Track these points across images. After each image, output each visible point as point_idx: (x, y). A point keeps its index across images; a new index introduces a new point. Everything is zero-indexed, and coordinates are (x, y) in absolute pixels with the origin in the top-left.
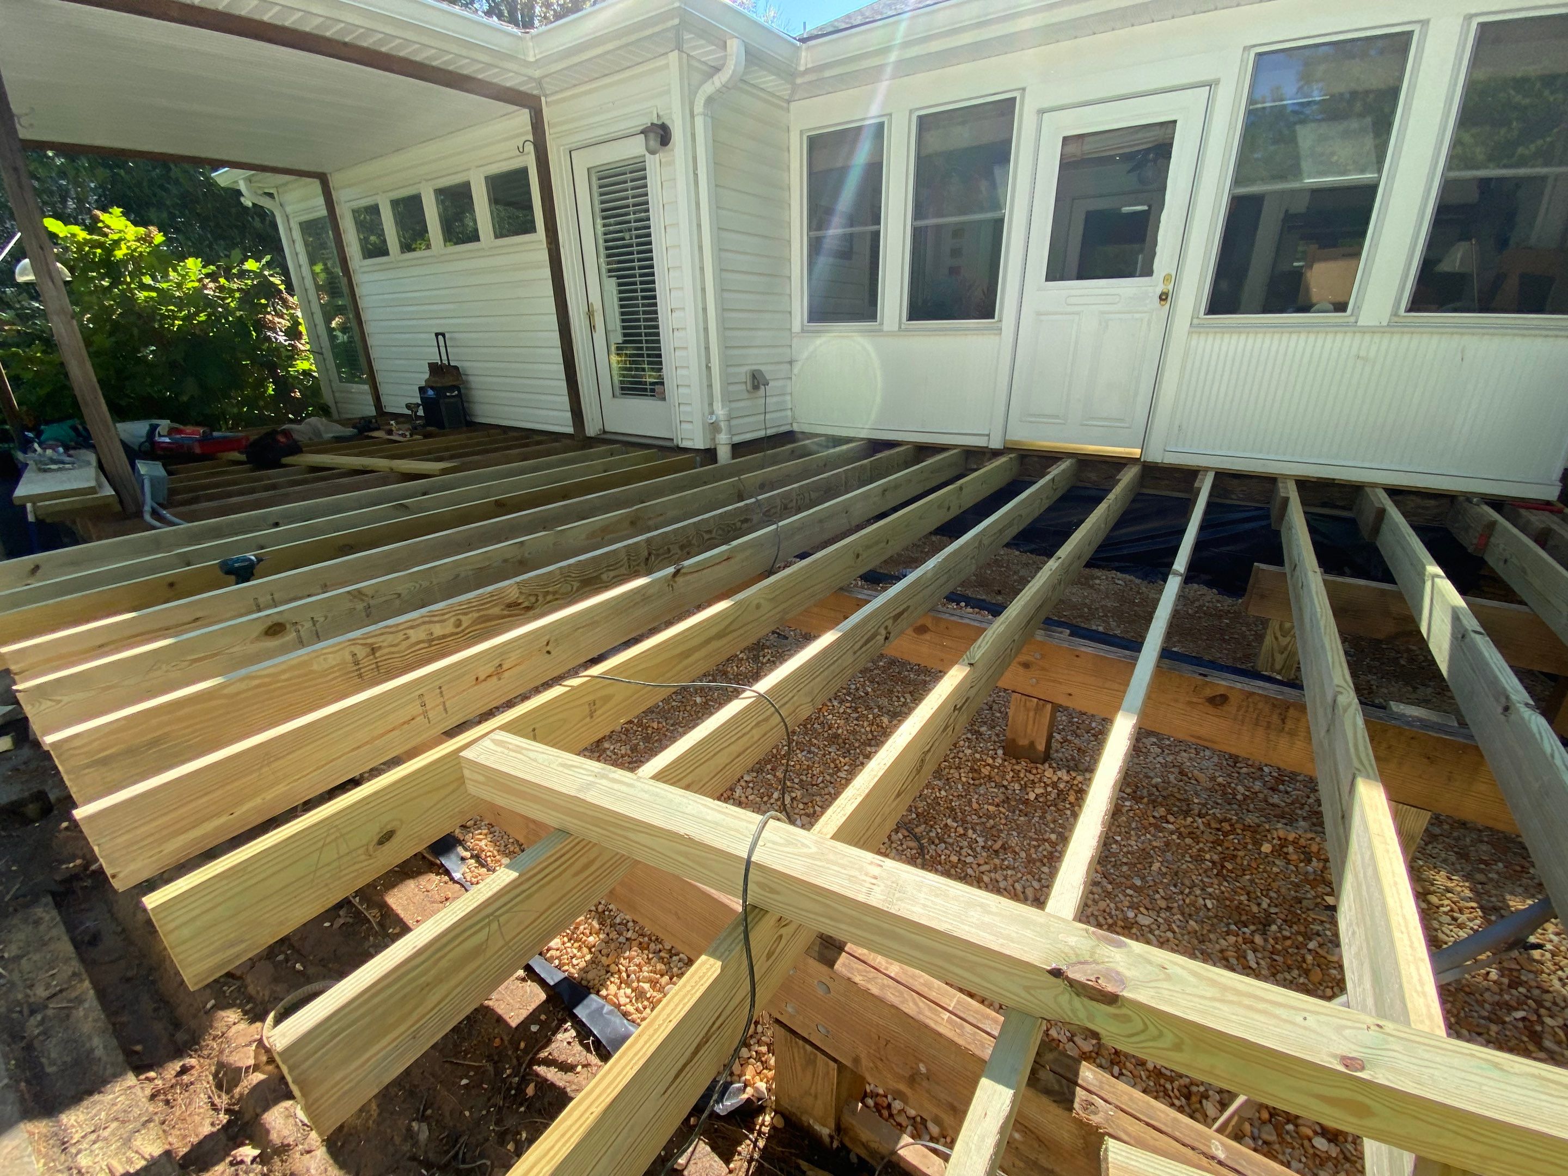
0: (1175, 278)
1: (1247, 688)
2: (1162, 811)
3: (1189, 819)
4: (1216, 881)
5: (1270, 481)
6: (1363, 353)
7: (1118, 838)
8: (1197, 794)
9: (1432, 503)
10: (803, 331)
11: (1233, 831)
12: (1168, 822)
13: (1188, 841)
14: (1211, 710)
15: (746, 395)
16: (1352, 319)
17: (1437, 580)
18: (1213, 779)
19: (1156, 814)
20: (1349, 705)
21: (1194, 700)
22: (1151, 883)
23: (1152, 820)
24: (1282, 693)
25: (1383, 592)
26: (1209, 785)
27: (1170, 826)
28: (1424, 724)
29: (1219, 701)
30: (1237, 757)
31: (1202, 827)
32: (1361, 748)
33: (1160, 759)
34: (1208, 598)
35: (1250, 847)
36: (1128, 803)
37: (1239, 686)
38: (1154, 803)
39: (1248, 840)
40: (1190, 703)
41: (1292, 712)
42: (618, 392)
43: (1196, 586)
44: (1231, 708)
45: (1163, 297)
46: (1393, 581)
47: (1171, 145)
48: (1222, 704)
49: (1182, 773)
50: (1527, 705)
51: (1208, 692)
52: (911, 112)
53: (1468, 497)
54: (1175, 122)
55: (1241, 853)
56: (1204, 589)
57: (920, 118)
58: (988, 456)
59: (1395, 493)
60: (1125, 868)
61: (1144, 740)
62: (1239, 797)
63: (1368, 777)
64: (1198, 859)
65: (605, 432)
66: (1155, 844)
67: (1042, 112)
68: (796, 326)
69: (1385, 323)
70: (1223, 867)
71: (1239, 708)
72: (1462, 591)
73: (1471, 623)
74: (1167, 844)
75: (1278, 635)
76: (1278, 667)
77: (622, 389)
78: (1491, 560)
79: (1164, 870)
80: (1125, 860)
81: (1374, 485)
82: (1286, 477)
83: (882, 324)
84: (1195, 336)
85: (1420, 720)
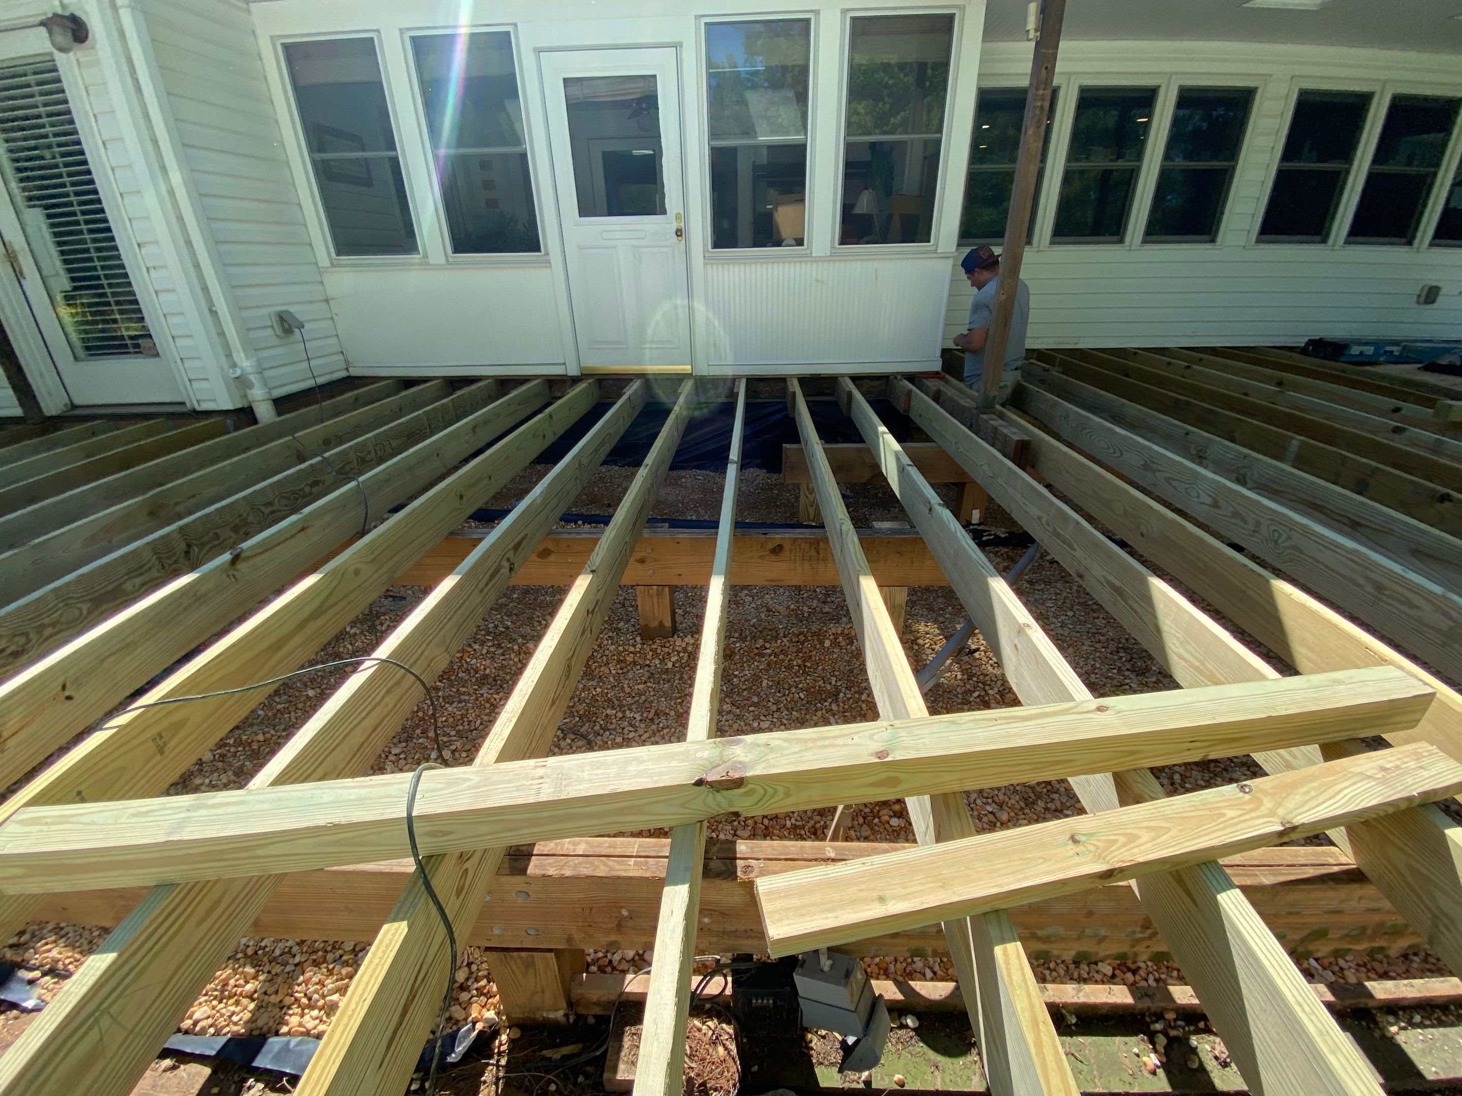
0: (683, 217)
1: (792, 536)
2: (761, 642)
3: (779, 641)
4: (803, 678)
5: (782, 380)
6: (819, 278)
7: (737, 673)
8: (781, 622)
9: (878, 383)
10: (335, 266)
11: (806, 640)
12: (766, 649)
13: (781, 657)
14: (774, 558)
15: (276, 341)
16: (808, 252)
17: (885, 436)
18: (788, 608)
19: (757, 646)
20: (849, 529)
21: (763, 554)
22: (764, 696)
23: (756, 651)
24: (814, 534)
25: (859, 450)
26: (787, 613)
27: (768, 651)
28: (893, 531)
29: (777, 550)
30: (800, 586)
31: (787, 644)
32: (859, 557)
33: (753, 605)
34: (761, 477)
35: (818, 646)
36: (738, 645)
37: (787, 536)
38: (754, 638)
39: (816, 642)
40: (760, 557)
41: (821, 545)
42: (82, 353)
43: (752, 470)
44: (786, 553)
45: (679, 233)
46: (864, 442)
47: (656, 97)
48: (780, 552)
49: (768, 610)
50: (939, 504)
51: (771, 546)
52: (402, 31)
53: (895, 375)
54: (655, 77)
55: (814, 653)
56: (757, 471)
57: (413, 40)
58: (569, 383)
59: (856, 379)
60: (745, 693)
61: (740, 594)
62: (806, 615)
63: (865, 574)
64: (789, 667)
65: (77, 407)
66: (761, 667)
67: (537, 51)
68: (326, 262)
69: (828, 254)
70: (805, 666)
71: (791, 551)
72: (899, 441)
73: (906, 460)
74: (769, 664)
75: (807, 494)
76: (812, 517)
77: (88, 348)
78: (913, 415)
79: (770, 683)
80: (744, 687)
81: (843, 375)
82: (791, 376)
83: (425, 256)
84: (709, 267)
85: (890, 529)
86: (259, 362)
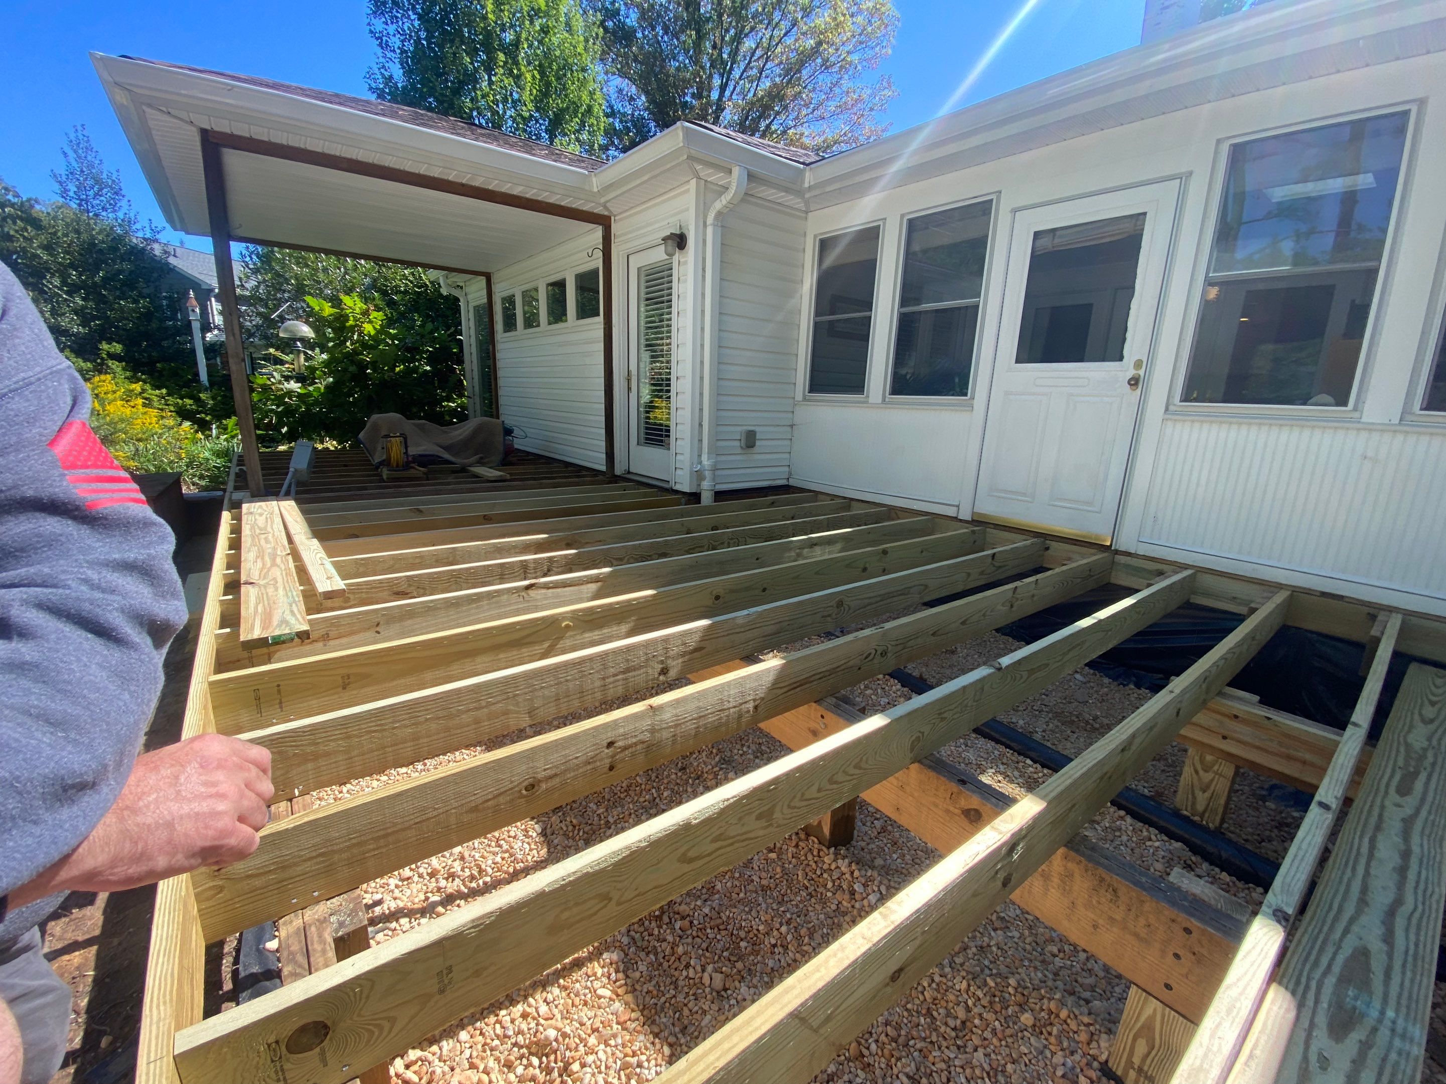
0: (1145, 365)
6: (1370, 454)
10: (805, 399)
15: (739, 451)
16: (1356, 415)
21: (952, 809)
28: (1196, 907)
40: (948, 811)
42: (643, 440)
45: (1134, 382)
47: (1142, 235)
52: (902, 216)
54: (1145, 214)
57: (910, 221)
65: (629, 472)
67: (1015, 211)
68: (799, 396)
73: (1330, 792)
75: (1199, 767)
76: (1200, 808)
77: (647, 439)
81: (1392, 609)
82: (1282, 586)
83: (868, 397)
84: (1170, 423)
85: (1195, 900)
86: (716, 463)
